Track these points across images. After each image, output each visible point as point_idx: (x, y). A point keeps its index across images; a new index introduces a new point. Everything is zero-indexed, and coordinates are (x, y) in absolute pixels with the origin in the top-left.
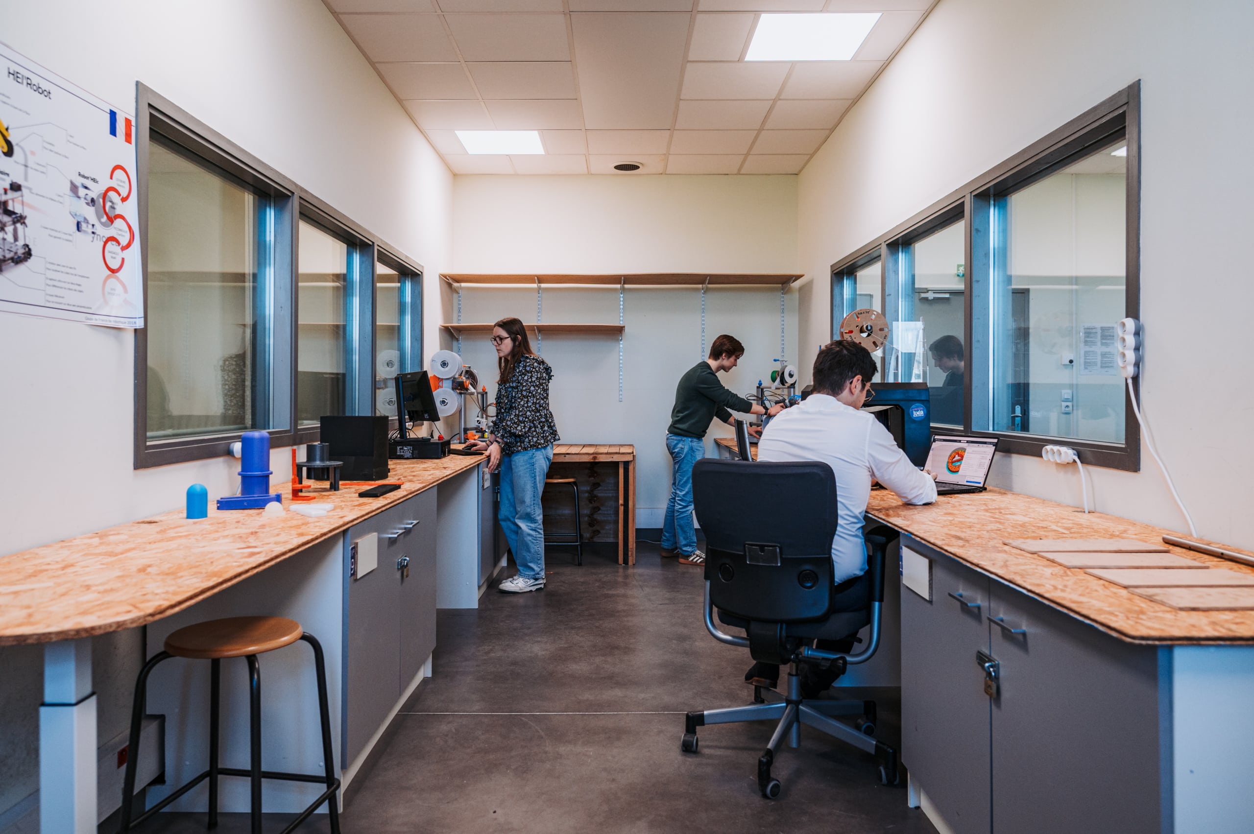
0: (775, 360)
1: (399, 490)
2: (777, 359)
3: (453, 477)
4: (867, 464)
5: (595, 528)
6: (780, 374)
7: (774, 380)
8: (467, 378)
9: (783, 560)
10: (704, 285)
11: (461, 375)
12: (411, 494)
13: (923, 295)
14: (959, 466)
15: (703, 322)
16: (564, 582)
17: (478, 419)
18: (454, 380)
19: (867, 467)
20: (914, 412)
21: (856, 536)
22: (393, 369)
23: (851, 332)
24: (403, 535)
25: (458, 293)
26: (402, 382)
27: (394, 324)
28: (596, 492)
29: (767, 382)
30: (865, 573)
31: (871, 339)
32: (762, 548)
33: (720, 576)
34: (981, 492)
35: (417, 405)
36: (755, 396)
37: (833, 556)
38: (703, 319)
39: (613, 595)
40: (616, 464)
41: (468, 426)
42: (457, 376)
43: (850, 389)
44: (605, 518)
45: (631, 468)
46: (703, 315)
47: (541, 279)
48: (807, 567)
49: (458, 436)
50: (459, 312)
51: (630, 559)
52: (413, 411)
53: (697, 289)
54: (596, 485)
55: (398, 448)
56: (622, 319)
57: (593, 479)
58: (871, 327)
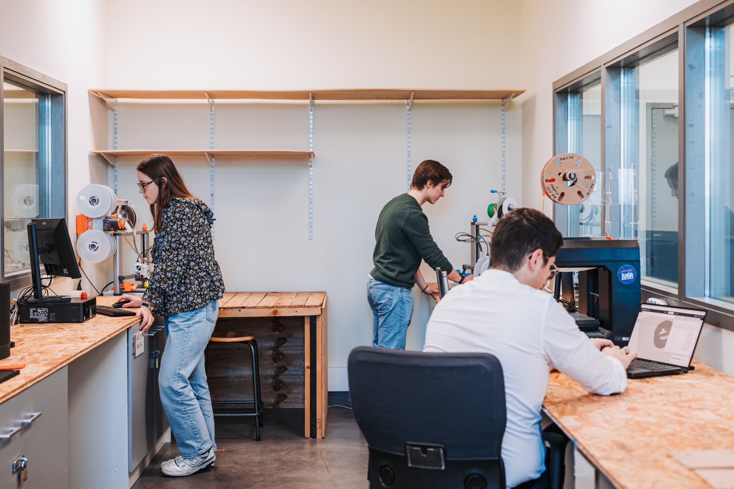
0: (492, 192)
1: (17, 377)
2: (495, 190)
3: (90, 351)
4: (543, 352)
5: (280, 392)
6: (498, 208)
7: (491, 215)
8: (124, 216)
9: (447, 463)
10: (409, 101)
11: (115, 212)
12: (30, 381)
13: (668, 112)
14: (665, 341)
15: (409, 145)
16: (236, 463)
17: (138, 264)
18: (106, 220)
19: (542, 355)
20: (623, 275)
21: (532, 434)
22: (31, 207)
23: (553, 180)
24: (19, 433)
25: (113, 110)
26: (36, 230)
27: (31, 151)
28: (281, 349)
29: (483, 217)
30: (542, 475)
31: (576, 189)
32: (424, 449)
33: (381, 480)
34: (686, 372)
35: (54, 258)
36: (468, 235)
37: (503, 456)
38: (409, 140)
39: (293, 479)
40: (301, 319)
41: (124, 275)
42: (109, 215)
43: (529, 264)
44: (293, 380)
45: (319, 323)
46: (409, 136)
47: (212, 95)
48: (475, 471)
49: (112, 285)
50: (115, 133)
51: (319, 431)
52: (50, 265)
53: (402, 105)
54: (282, 341)
55: (31, 310)
56: (311, 141)
57: (277, 333)
58: (575, 175)
